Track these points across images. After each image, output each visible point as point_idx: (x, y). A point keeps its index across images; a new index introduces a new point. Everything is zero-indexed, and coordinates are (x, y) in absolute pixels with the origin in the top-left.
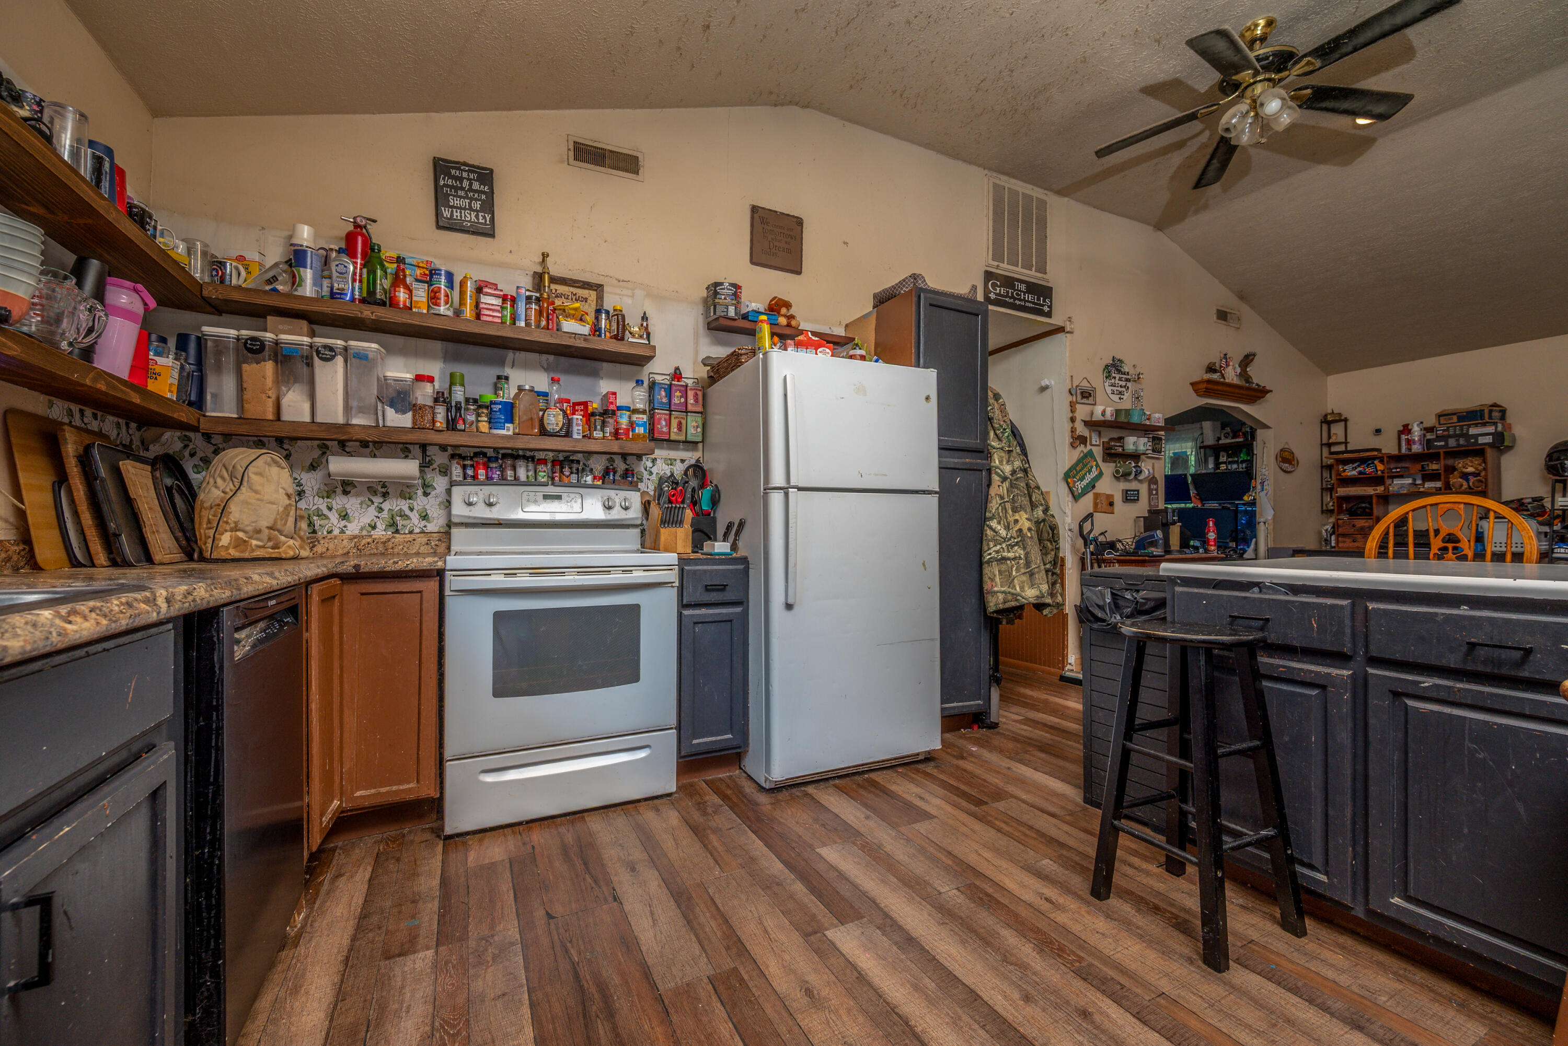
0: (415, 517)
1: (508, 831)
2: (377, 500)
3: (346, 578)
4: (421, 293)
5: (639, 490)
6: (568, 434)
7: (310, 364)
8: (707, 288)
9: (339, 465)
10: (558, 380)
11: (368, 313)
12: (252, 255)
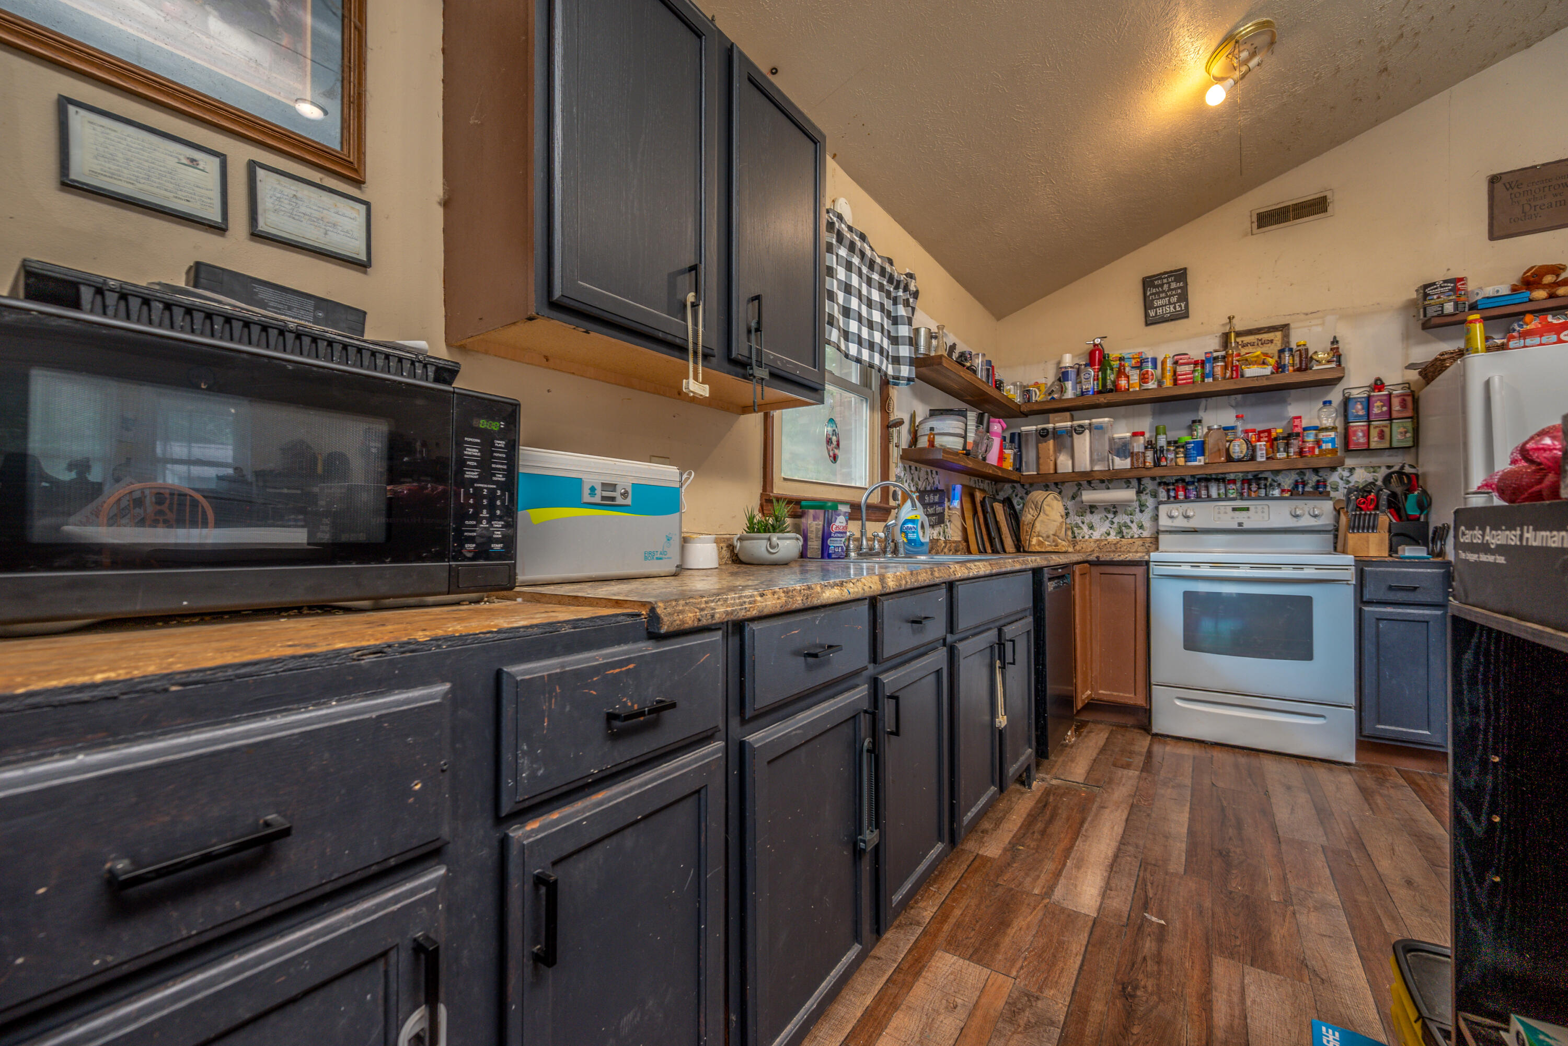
0: (1134, 527)
1: (1196, 745)
2: (1110, 516)
3: (1091, 563)
4: (1135, 376)
5: (1331, 499)
6: (1253, 458)
7: (1071, 436)
8: (1417, 291)
9: (1088, 496)
10: (1242, 416)
11: (1102, 399)
12: (1042, 380)
